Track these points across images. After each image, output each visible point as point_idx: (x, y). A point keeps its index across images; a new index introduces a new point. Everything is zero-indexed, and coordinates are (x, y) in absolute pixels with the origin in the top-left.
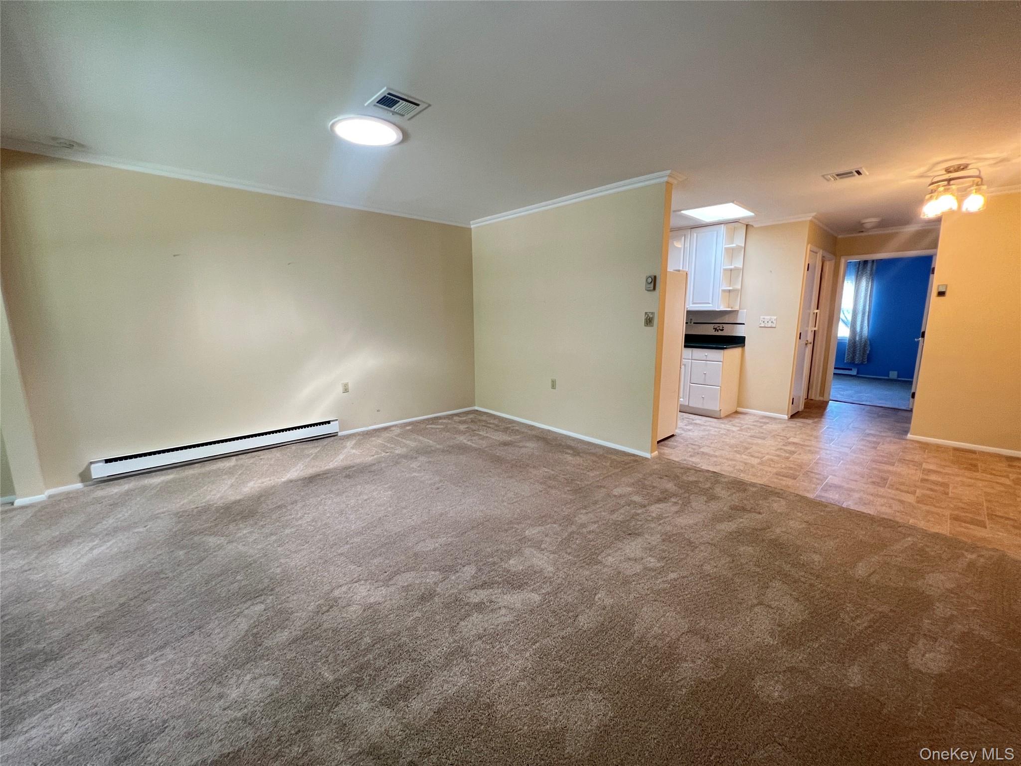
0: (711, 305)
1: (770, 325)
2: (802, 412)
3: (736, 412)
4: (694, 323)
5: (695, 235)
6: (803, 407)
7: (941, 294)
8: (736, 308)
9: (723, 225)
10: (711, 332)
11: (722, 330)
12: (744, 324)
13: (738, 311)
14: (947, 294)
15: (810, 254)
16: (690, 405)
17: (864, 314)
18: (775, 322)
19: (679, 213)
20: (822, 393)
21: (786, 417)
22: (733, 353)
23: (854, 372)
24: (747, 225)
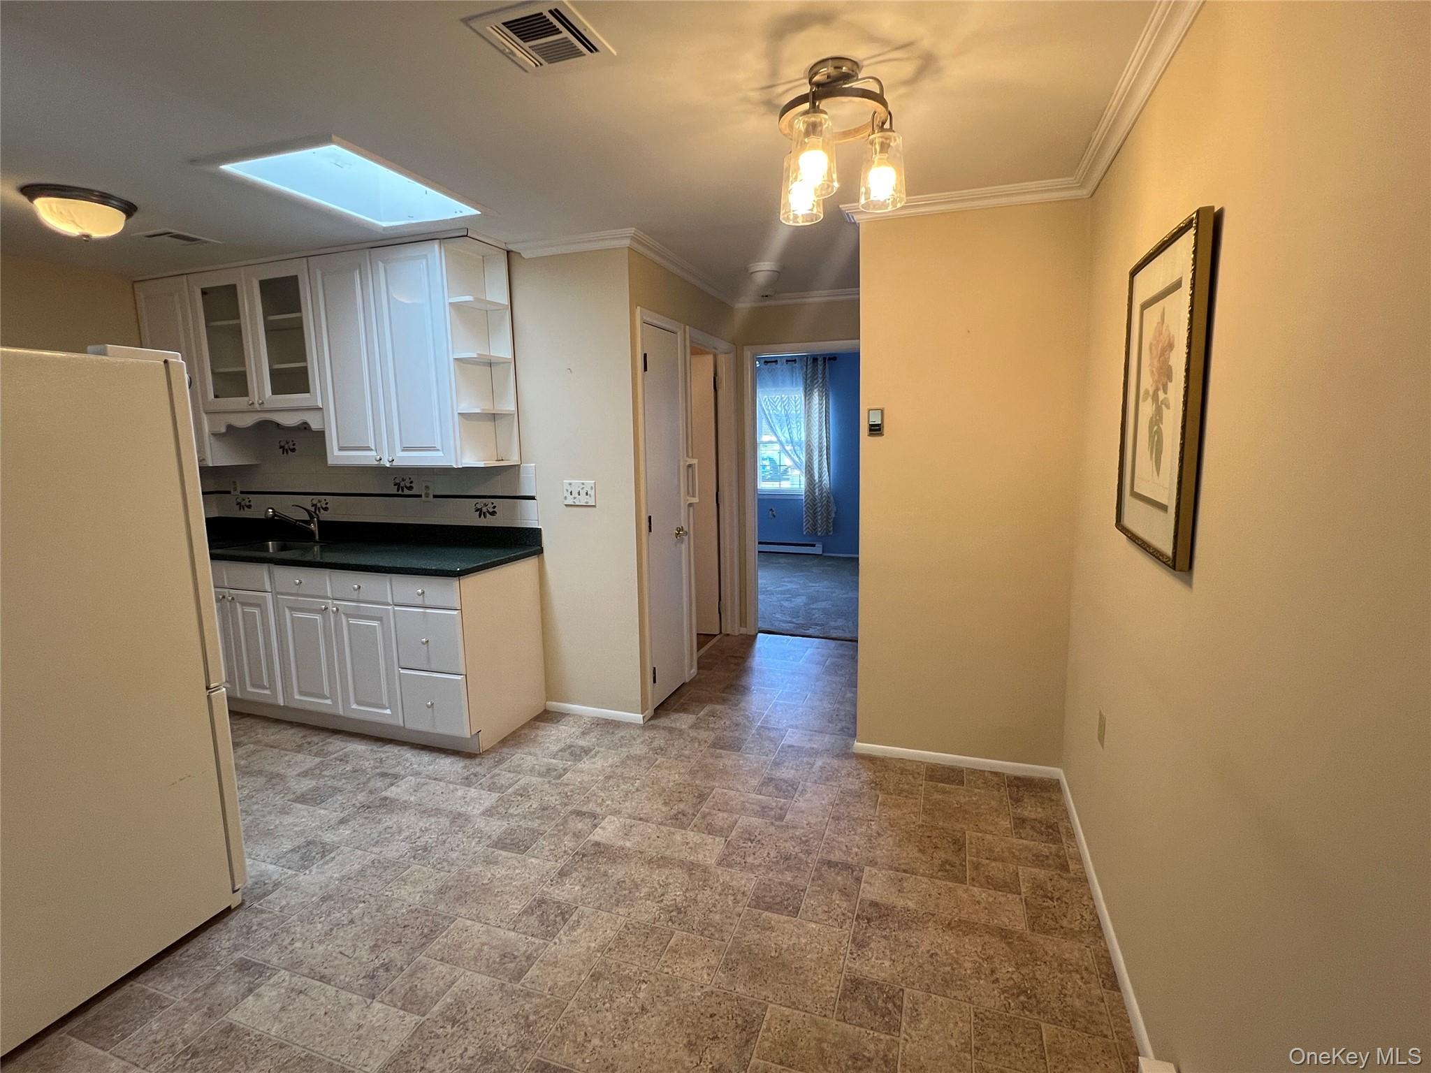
0: (440, 454)
1: (582, 500)
2: (694, 682)
3: (546, 712)
4: (435, 496)
5: (381, 265)
6: (694, 671)
7: (876, 430)
8: (514, 460)
9: (436, 245)
10: (474, 520)
11: (493, 513)
12: (533, 498)
13: (519, 466)
14: (886, 429)
15: (642, 331)
16: (407, 726)
17: (820, 451)
18: (591, 492)
19: (211, 169)
20: (743, 622)
21: (638, 718)
22: (520, 572)
23: (818, 550)
24: (508, 252)
